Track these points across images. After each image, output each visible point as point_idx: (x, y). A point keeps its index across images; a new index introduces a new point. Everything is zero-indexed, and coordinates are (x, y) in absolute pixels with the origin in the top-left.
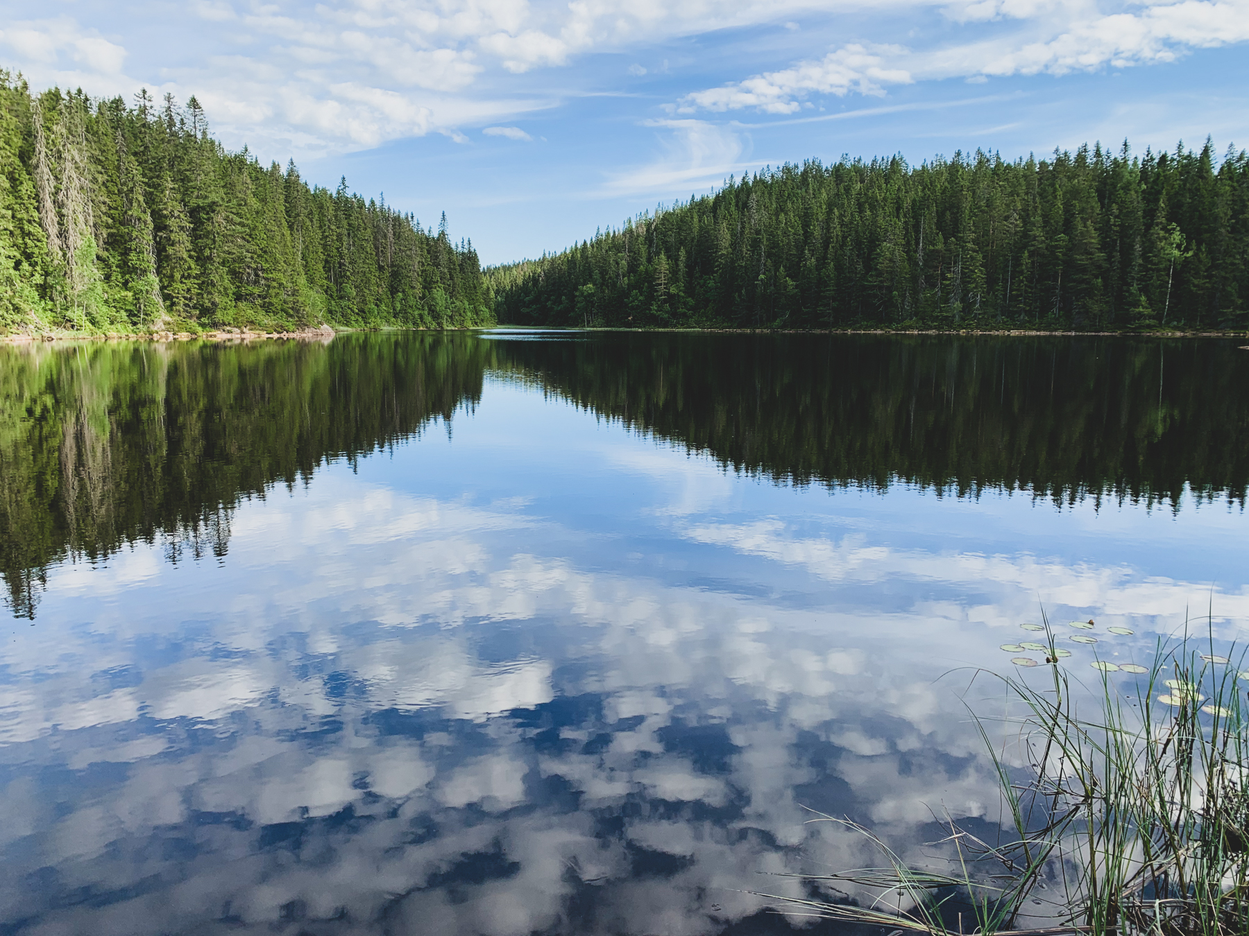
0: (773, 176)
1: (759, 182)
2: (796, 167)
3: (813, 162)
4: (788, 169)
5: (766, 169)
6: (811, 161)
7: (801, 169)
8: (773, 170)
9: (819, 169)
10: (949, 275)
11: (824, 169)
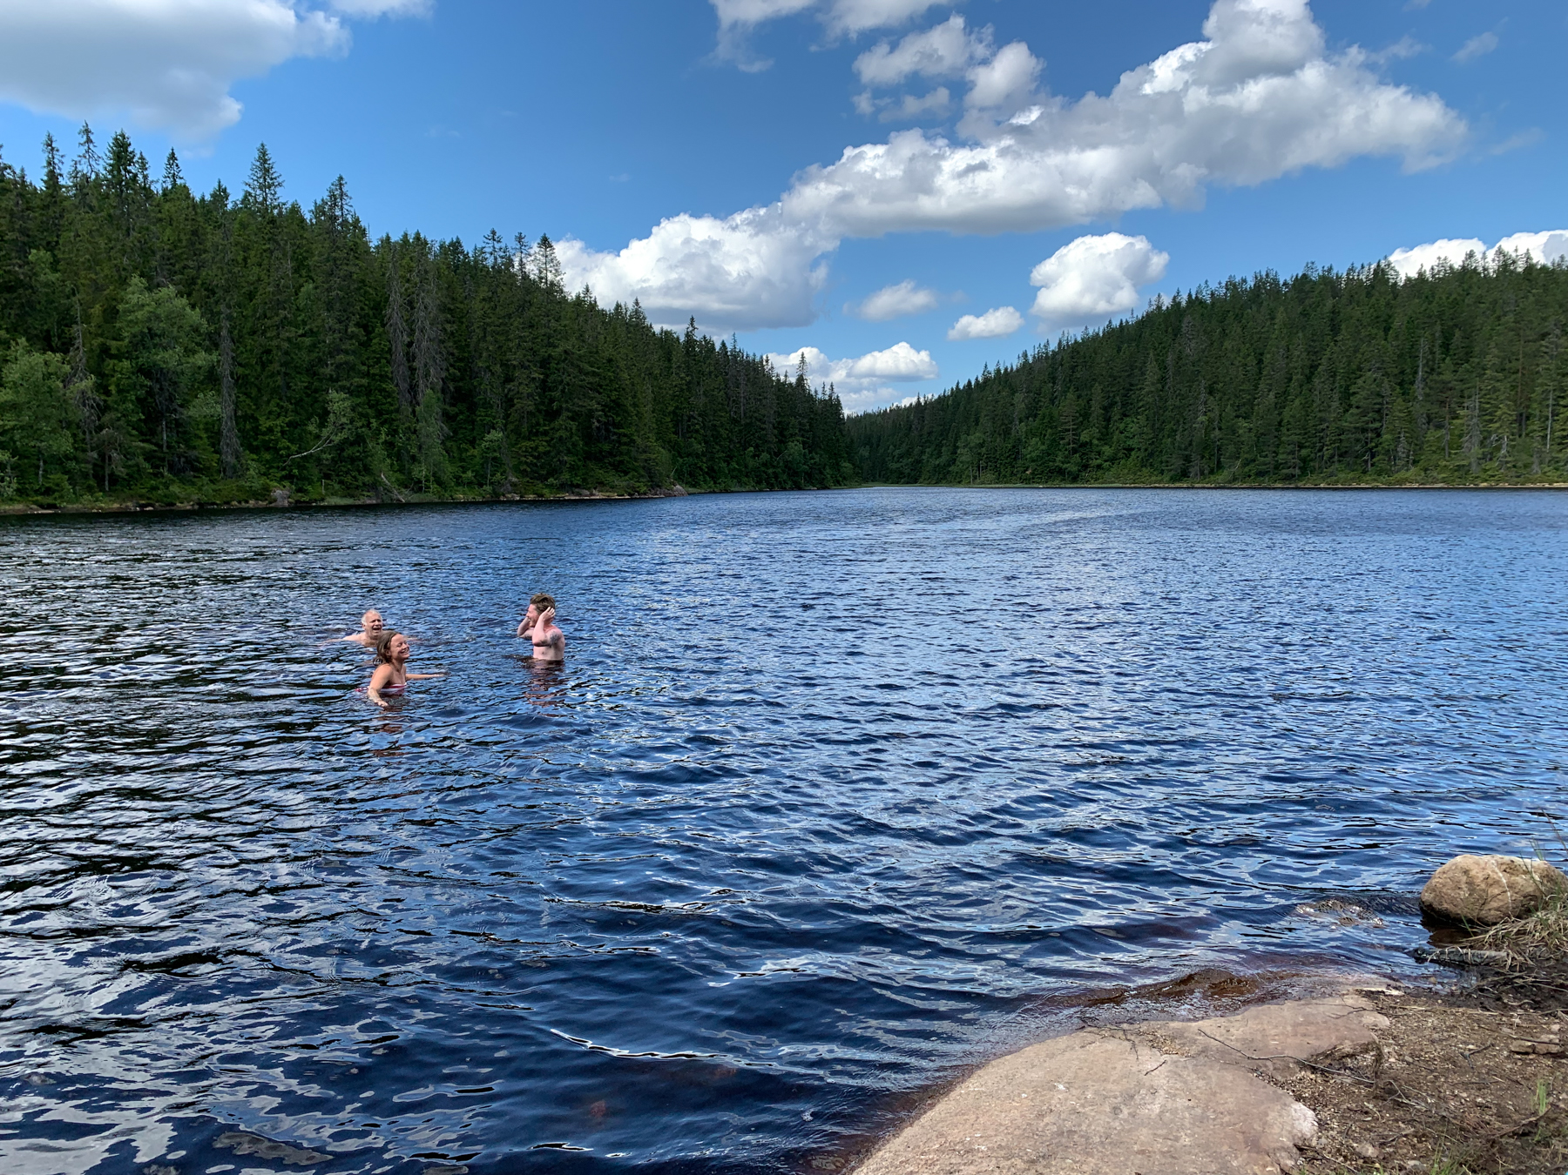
0: (1212, 294)
1: (1195, 302)
2: (1244, 281)
3: (1267, 275)
4: (1234, 285)
5: (1203, 285)
6: (1264, 274)
7: (1251, 283)
8: (1213, 286)
9: (1276, 281)
10: (1462, 413)
11: (1281, 283)
